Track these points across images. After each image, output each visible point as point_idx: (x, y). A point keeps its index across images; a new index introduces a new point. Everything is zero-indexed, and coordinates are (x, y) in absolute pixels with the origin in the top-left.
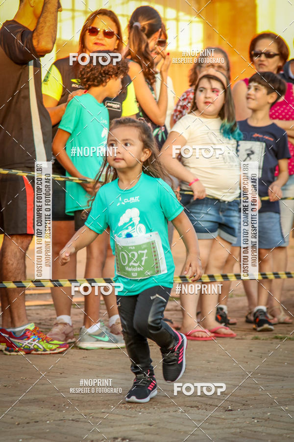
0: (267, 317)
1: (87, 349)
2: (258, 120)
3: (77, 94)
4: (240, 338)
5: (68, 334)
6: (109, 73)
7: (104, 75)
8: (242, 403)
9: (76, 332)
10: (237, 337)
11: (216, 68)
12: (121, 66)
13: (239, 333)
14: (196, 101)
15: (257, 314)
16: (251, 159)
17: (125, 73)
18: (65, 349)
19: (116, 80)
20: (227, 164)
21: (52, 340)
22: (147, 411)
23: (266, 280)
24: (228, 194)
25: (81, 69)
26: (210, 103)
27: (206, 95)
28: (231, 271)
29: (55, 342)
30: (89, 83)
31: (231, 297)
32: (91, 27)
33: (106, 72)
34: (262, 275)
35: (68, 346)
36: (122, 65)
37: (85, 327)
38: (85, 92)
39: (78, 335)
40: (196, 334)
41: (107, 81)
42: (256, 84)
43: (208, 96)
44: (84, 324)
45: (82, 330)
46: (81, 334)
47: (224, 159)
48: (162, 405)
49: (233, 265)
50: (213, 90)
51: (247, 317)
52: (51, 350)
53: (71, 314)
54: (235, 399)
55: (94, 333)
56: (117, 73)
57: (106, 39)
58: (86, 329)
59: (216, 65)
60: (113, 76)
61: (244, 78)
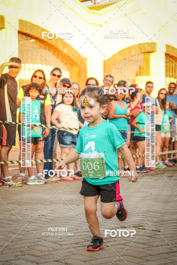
1: (30, 185)
18: (22, 185)
21: (18, 182)
22: (51, 206)
29: (19, 182)
46: (27, 180)
52: (17, 185)
53: (25, 173)
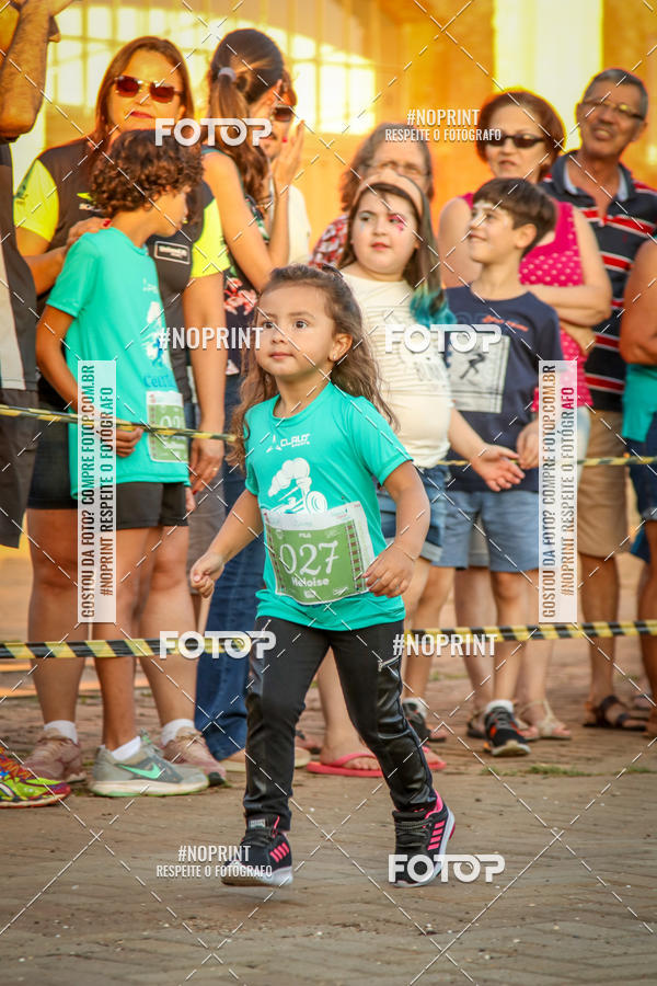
0: (515, 725)
1: (111, 797)
2: (493, 285)
3: (88, 230)
4: (455, 771)
5: (68, 763)
6: (159, 181)
7: (147, 186)
8: (456, 917)
9: (87, 758)
10: (449, 770)
11: (401, 170)
12: (185, 165)
13: (452, 760)
14: (352, 242)
15: (494, 717)
16: (477, 371)
17: (195, 181)
18: (62, 796)
19: (175, 196)
20: (425, 382)
23: (511, 643)
24: (426, 451)
25: (97, 173)
26: (385, 246)
27: (375, 229)
28: (435, 623)
29: (40, 780)
30: (114, 202)
31: (436, 680)
32: (121, 78)
33: (153, 178)
34: (502, 631)
35: (68, 789)
36: (187, 162)
37: (107, 748)
38: (106, 225)
39: (91, 764)
40: (357, 762)
41: (155, 198)
42: (488, 205)
43: (380, 230)
44: (104, 741)
45: (101, 753)
46: (97, 763)
47: (418, 370)
48: (278, 921)
49: (439, 610)
50: (392, 218)
51: (470, 725)
52: (31, 798)
53: (77, 718)
54: (440, 907)
55: (127, 760)
56: (177, 181)
57: (156, 103)
58: (108, 751)
59: (402, 163)
60: (168, 188)
61: (464, 191)
